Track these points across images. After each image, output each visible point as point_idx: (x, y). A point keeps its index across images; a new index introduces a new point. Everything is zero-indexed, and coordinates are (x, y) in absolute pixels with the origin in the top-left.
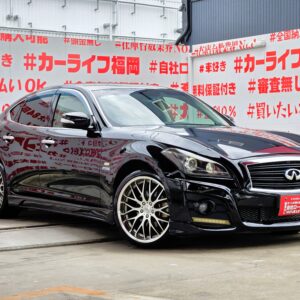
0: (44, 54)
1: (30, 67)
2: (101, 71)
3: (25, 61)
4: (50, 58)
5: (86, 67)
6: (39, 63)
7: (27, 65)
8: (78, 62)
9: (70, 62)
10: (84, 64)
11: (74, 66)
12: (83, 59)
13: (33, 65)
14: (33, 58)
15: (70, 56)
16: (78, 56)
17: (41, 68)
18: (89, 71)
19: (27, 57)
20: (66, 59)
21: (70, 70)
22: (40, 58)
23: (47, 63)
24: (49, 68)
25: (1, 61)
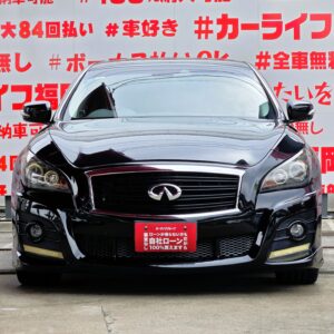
0: (225, 16)
1: (203, 35)
2: (315, 36)
3: (196, 27)
4: (235, 22)
5: (292, 30)
6: (217, 28)
7: (199, 32)
8: (279, 26)
9: (265, 25)
10: (288, 27)
11: (272, 30)
12: (285, 20)
13: (208, 32)
14: (208, 22)
15: (265, 16)
16: (279, 16)
17: (220, 36)
18: (297, 36)
19: (199, 22)
20: (260, 21)
21: (266, 37)
22: (219, 22)
23: (230, 29)
24: (233, 36)
25: (161, 30)
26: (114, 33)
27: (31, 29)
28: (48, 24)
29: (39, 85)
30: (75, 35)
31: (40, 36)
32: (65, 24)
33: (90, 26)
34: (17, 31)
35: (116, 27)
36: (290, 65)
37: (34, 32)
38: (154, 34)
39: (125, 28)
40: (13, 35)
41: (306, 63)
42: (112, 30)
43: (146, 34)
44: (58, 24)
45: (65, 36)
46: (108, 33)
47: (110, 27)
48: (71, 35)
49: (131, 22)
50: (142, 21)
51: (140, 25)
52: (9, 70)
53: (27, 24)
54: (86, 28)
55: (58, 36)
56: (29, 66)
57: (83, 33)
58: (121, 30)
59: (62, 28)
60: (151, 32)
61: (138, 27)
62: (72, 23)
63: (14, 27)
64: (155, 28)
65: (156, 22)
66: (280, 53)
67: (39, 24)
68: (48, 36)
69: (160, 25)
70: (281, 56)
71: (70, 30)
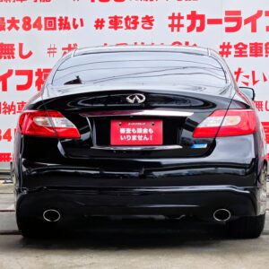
0: (194, 13)
1: (175, 29)
3: (170, 22)
4: (202, 17)
5: (250, 25)
6: (187, 23)
7: (172, 26)
8: (239, 21)
9: (227, 20)
10: (246, 22)
11: (233, 24)
12: (244, 16)
13: (179, 26)
14: (180, 17)
15: (227, 13)
16: (239, 13)
17: (190, 29)
18: (254, 30)
19: (172, 18)
20: (222, 16)
21: (228, 30)
22: (189, 17)
23: (198, 23)
24: (201, 29)
25: (141, 24)
26: (101, 26)
27: (32, 23)
28: (46, 19)
29: (39, 70)
30: (69, 28)
31: (40, 29)
32: (61, 19)
33: (81, 20)
34: (20, 25)
35: (103, 21)
36: (248, 53)
37: (35, 26)
38: (135, 28)
39: (111, 22)
40: (17, 28)
41: (261, 51)
42: (99, 24)
43: (128, 27)
44: (54, 19)
45: (60, 29)
46: (97, 27)
47: (98, 21)
48: (65, 28)
49: (116, 17)
50: (125, 17)
51: (123, 20)
52: (13, 57)
53: (29, 19)
54: (78, 22)
55: (55, 29)
56: (30, 54)
57: (76, 27)
58: (107, 24)
59: (58, 22)
60: (132, 26)
61: (121, 22)
62: (66, 18)
63: (18, 21)
64: (136, 23)
65: (136, 18)
66: (240, 44)
67: (39, 19)
68: (46, 29)
69: (140, 20)
70: (241, 46)
71: (64, 24)
